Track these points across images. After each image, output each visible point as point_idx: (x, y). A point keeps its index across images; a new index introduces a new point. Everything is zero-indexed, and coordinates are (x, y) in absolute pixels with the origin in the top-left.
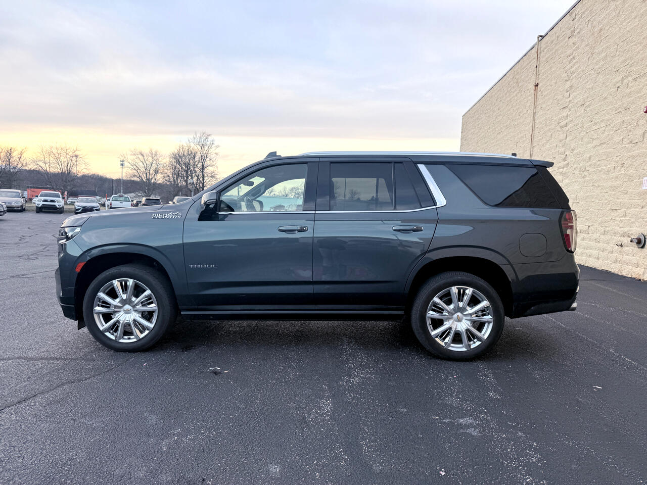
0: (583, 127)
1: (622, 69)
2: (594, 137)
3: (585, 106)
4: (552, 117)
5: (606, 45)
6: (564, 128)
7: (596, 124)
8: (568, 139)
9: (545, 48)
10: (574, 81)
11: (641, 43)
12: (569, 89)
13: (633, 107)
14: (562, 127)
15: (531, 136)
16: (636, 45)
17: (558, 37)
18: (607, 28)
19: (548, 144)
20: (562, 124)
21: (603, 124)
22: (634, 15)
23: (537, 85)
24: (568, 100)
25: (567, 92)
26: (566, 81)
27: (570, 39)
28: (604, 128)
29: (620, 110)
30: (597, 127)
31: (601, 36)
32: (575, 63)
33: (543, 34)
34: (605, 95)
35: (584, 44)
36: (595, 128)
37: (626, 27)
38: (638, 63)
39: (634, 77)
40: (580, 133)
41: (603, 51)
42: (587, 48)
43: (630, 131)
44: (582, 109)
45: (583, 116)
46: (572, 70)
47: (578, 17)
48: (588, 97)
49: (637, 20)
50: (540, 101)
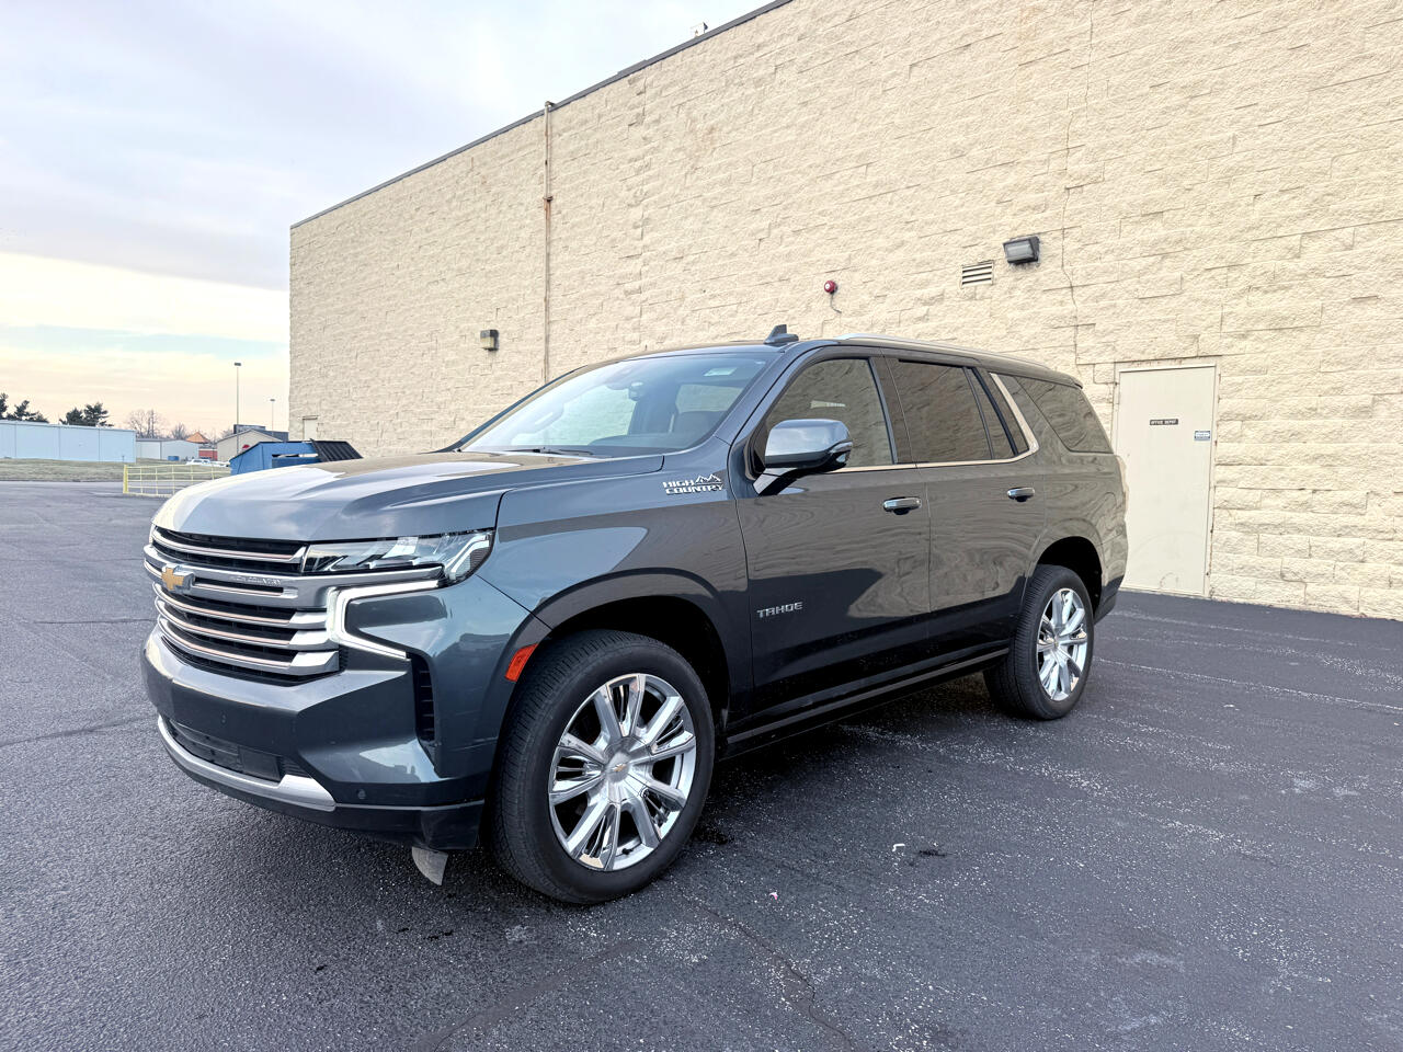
0: (683, 298)
1: (766, 209)
2: (713, 321)
3: (684, 261)
4: (599, 270)
5: (727, 160)
6: (634, 296)
7: (713, 297)
8: (645, 317)
9: (564, 131)
10: (651, 210)
11: (804, 173)
12: (641, 223)
13: (796, 279)
14: (627, 293)
15: (545, 300)
16: (793, 173)
17: (600, 117)
18: (725, 129)
19: (594, 320)
20: (628, 287)
21: (732, 300)
22: (785, 121)
23: (549, 200)
24: (641, 244)
25: (636, 227)
26: (630, 205)
27: (632, 128)
28: (734, 307)
29: (769, 279)
30: (717, 303)
31: (713, 141)
32: (651, 177)
33: (555, 102)
34: (731, 249)
35: (670, 147)
36: (712, 303)
37: (769, 138)
38: (800, 206)
39: (793, 227)
40: (676, 310)
41: (720, 168)
42: (681, 155)
43: (794, 318)
44: (678, 268)
45: (681, 279)
46: (646, 188)
47: (650, 92)
48: (690, 246)
49: (793, 131)
50: (560, 232)
